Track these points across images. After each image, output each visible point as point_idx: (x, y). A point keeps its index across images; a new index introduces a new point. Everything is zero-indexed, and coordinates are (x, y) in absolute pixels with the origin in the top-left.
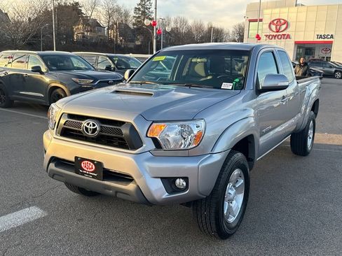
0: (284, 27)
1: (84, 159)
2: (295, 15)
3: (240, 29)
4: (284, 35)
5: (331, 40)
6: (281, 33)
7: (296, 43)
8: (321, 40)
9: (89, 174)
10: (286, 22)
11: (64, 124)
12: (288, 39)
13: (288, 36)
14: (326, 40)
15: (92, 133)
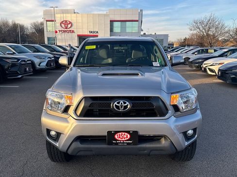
0: (69, 26)
1: (116, 132)
2: (75, 19)
3: (35, 26)
4: (71, 31)
5: (97, 34)
6: (69, 30)
7: (78, 36)
8: (92, 34)
9: (123, 143)
10: (70, 23)
11: (89, 107)
12: (73, 33)
13: (73, 32)
14: (94, 34)
15: (124, 109)
